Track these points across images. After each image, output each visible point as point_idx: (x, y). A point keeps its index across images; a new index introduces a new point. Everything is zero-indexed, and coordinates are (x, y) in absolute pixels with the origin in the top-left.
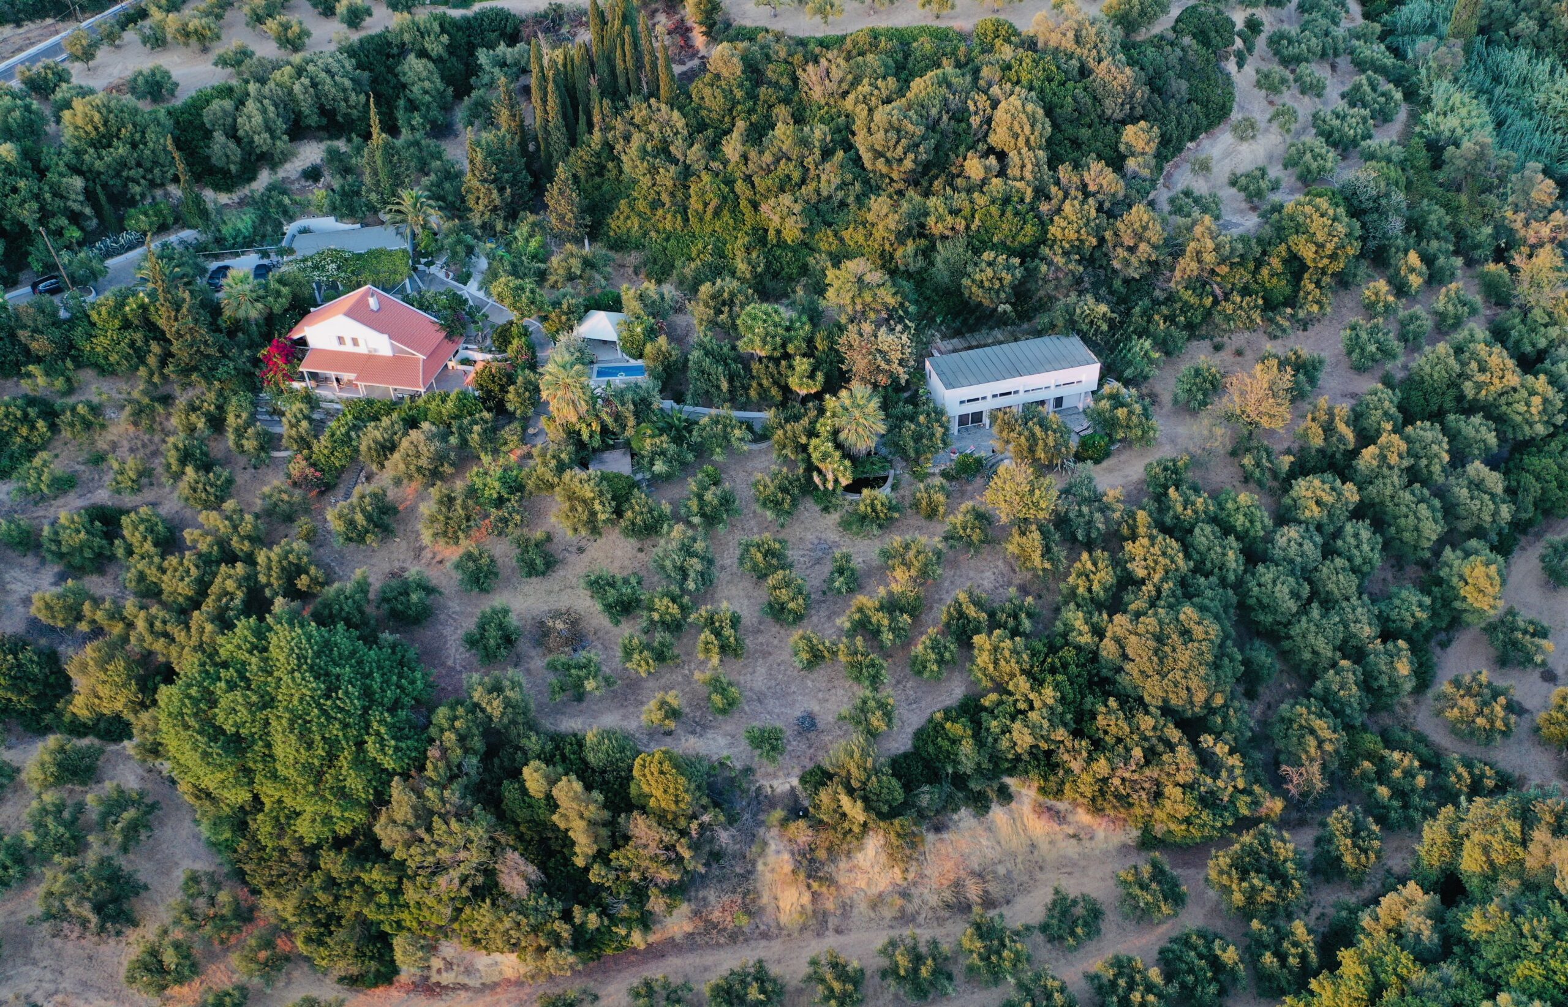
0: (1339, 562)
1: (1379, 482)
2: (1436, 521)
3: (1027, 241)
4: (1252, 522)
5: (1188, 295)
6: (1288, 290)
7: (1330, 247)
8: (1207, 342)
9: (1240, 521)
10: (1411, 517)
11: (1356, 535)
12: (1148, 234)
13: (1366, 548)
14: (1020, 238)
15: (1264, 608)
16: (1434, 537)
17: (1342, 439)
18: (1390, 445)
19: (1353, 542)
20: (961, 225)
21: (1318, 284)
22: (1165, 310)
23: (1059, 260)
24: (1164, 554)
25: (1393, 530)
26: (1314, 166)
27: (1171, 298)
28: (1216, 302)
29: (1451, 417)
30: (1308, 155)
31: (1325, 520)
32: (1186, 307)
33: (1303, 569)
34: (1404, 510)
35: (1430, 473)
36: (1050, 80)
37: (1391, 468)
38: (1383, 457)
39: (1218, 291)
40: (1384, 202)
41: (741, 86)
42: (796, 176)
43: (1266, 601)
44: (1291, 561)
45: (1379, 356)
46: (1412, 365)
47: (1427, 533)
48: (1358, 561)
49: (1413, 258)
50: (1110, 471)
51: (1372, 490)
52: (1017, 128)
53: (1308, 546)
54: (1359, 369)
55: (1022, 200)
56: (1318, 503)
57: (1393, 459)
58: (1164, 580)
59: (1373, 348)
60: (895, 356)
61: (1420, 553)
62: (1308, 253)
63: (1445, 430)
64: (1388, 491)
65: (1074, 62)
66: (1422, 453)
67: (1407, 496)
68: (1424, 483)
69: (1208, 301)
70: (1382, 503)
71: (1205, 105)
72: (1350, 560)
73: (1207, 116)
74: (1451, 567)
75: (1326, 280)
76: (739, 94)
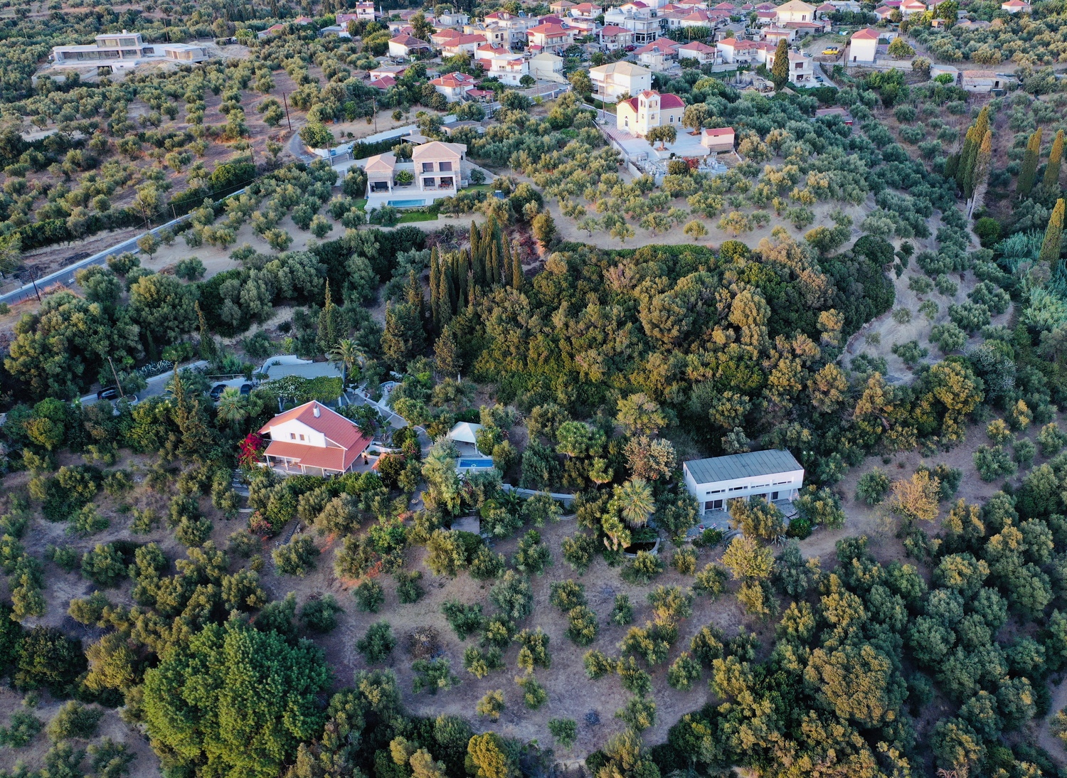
0: (977, 617)
1: (1003, 560)
2: (1046, 591)
3: (754, 385)
4: (912, 586)
5: (864, 425)
6: (935, 424)
7: (963, 396)
8: (879, 458)
9: (904, 584)
10: (1028, 587)
11: (988, 598)
12: (837, 383)
13: (995, 608)
14: (749, 383)
15: (923, 648)
16: (1045, 602)
17: (975, 529)
18: (1010, 535)
19: (985, 602)
20: (709, 373)
21: (955, 420)
22: (849, 435)
23: (776, 399)
24: (850, 606)
25: (1015, 595)
26: (951, 341)
27: (853, 427)
28: (884, 430)
29: (1054, 516)
30: (946, 334)
31: (966, 587)
32: (863, 434)
33: (951, 621)
34: (1023, 581)
35: (1041, 556)
36: (770, 281)
37: (1012, 551)
38: (1006, 543)
39: (885, 423)
40: (999, 367)
41: (566, 279)
42: (600, 338)
43: (924, 644)
44: (942, 616)
45: (1000, 471)
46: (1025, 478)
47: (1040, 599)
48: (990, 617)
49: (1022, 405)
50: (811, 545)
51: (999, 566)
52: (747, 311)
53: (953, 605)
54: (986, 480)
55: (751, 358)
56: (960, 574)
57: (1013, 545)
58: (849, 625)
59: (996, 466)
60: (663, 460)
61: (1036, 614)
62: (947, 399)
63: (1050, 526)
64: (1011, 568)
65: (786, 270)
66: (1034, 541)
67: (1024, 571)
68: (1037, 563)
69: (879, 430)
70: (1006, 576)
71: (875, 299)
72: (984, 616)
73: (876, 307)
74: (1058, 624)
75: (961, 418)
76: (564, 285)
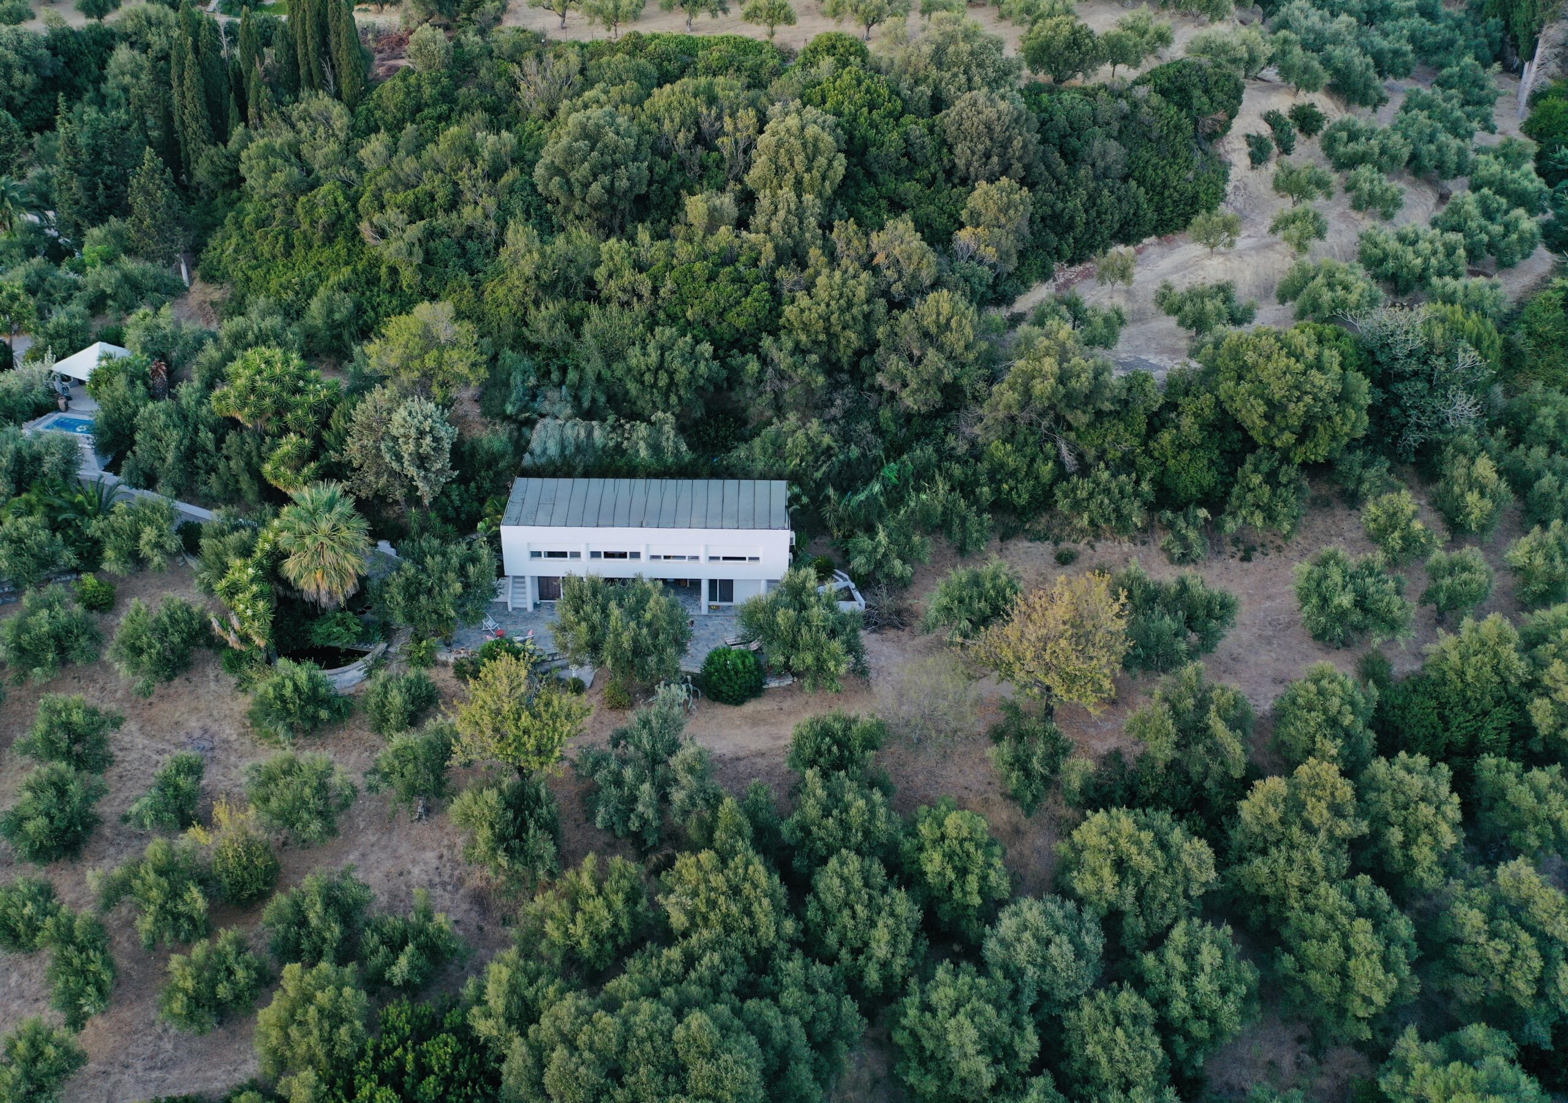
0: (1127, 999)
1: (1278, 855)
2: (1387, 965)
4: (963, 872)
6: (1209, 479)
8: (1047, 547)
9: (933, 864)
10: (1334, 943)
11: (1191, 955)
13: (1202, 981)
15: (926, 1061)
16: (1379, 998)
17: (1216, 751)
18: (1316, 784)
19: (1180, 965)
20: (645, 285)
21: (1271, 478)
22: (957, 470)
23: (782, 359)
24: (735, 891)
25: (1288, 962)
26: (1327, 296)
27: (976, 452)
28: (1061, 474)
29: (1489, 761)
30: (1320, 280)
31: (1128, 904)
32: (997, 472)
33: (1044, 995)
34: (1321, 922)
35: (1411, 862)
36: (872, 107)
37: (1309, 828)
38: (1294, 806)
39: (1069, 459)
40: (1440, 363)
43: (929, 1045)
44: (1013, 974)
45: (1356, 617)
46: (1431, 648)
47: (1362, 984)
48: (1179, 1008)
49: (1484, 468)
51: (1259, 867)
52: (783, 160)
53: (1061, 951)
55: (755, 263)
56: (1121, 866)
57: (1318, 812)
58: (714, 945)
59: (1345, 600)
61: (1350, 1027)
62: (1253, 415)
63: (1462, 782)
64: (1295, 878)
65: (925, 90)
66: (1395, 816)
67: (1331, 896)
68: (1385, 877)
69: (1046, 469)
70: (1283, 900)
71: (1157, 191)
72: (1161, 1003)
73: (1159, 210)
74: (1407, 1074)
75: (1287, 473)
